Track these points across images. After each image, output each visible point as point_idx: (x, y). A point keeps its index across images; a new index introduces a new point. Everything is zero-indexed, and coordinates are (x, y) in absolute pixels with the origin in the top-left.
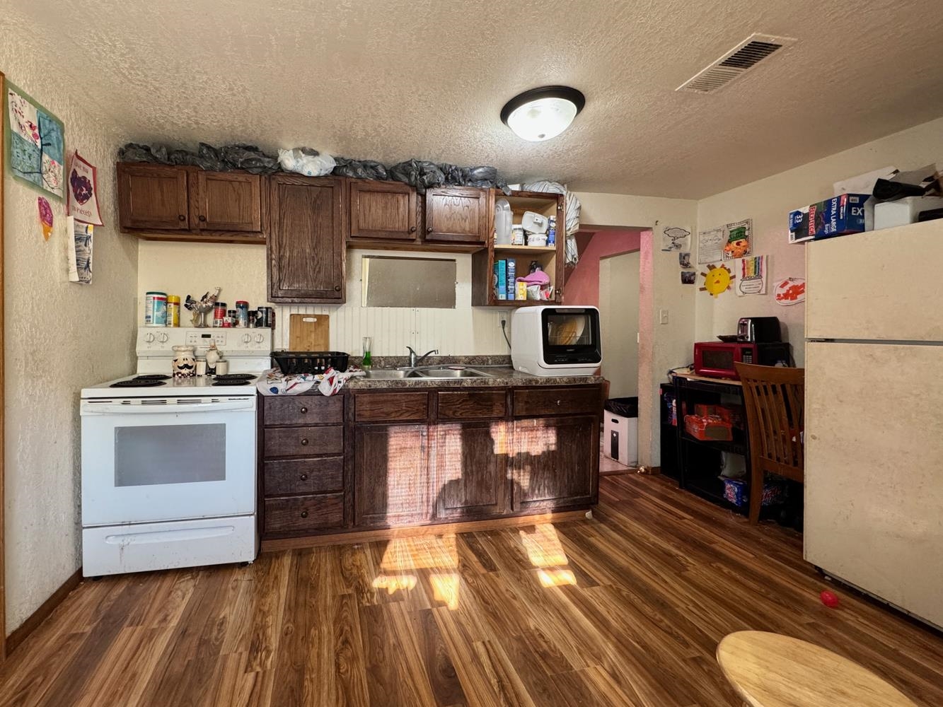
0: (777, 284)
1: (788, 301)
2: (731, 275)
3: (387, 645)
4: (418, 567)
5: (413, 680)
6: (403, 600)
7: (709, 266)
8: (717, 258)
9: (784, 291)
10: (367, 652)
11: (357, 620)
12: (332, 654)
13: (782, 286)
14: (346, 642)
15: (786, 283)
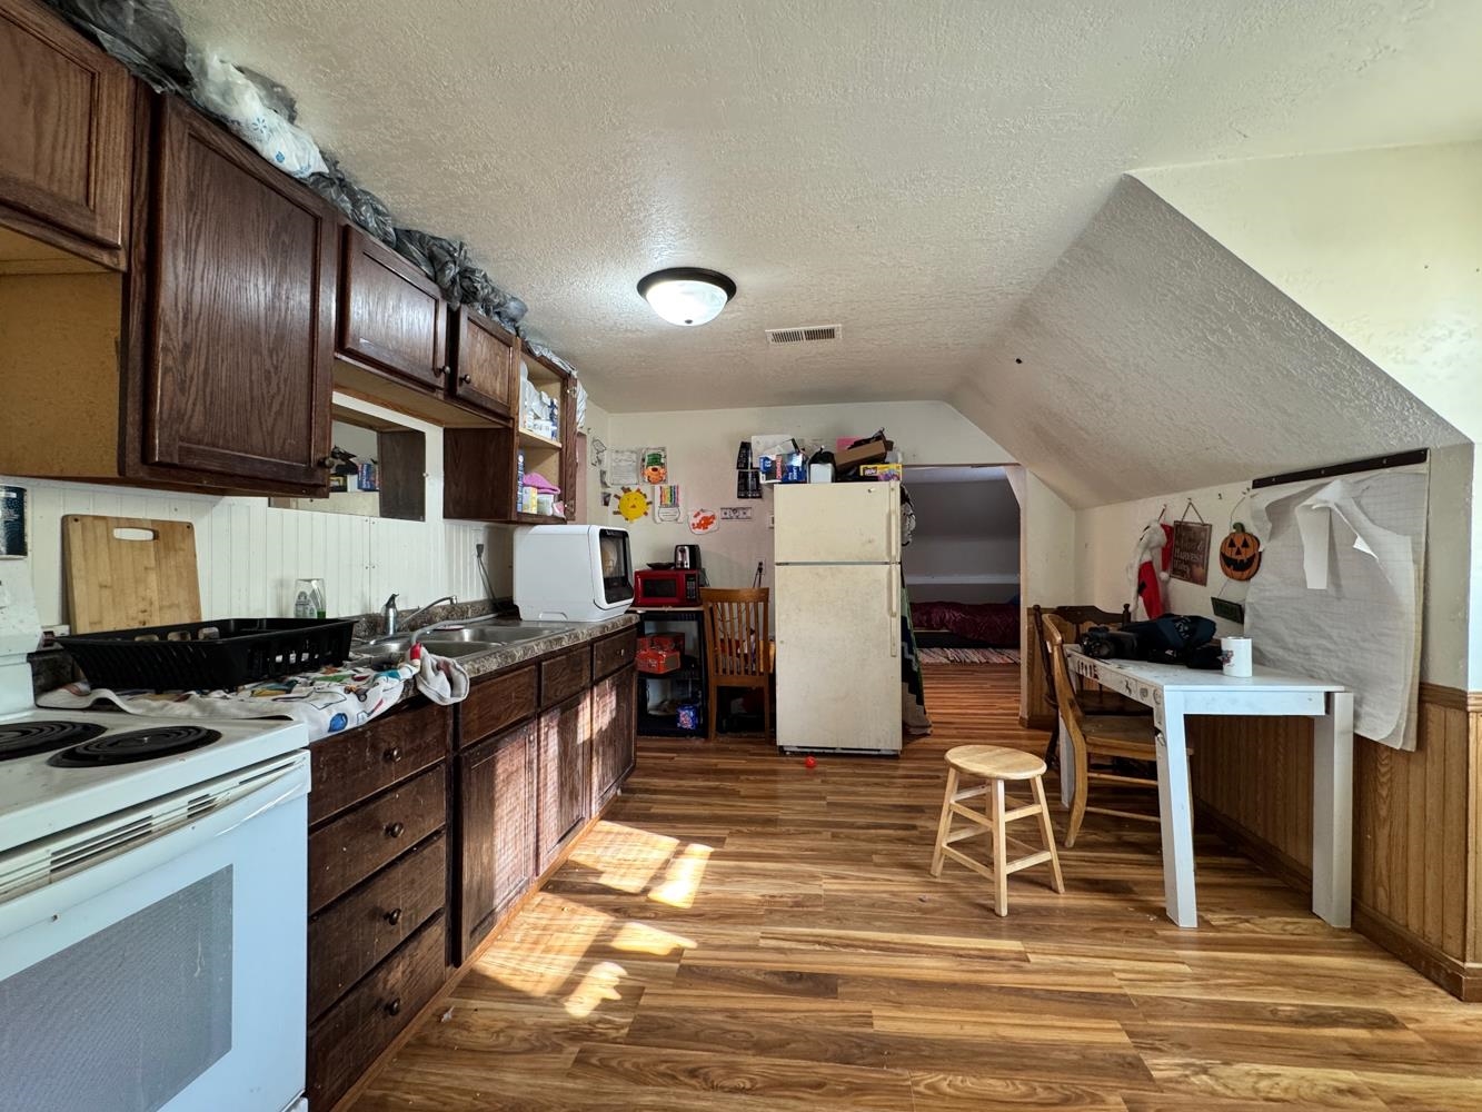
0: (691, 514)
1: (701, 531)
2: (648, 500)
3: (722, 1025)
4: (582, 954)
5: (793, 1011)
6: (644, 988)
7: (623, 489)
8: (632, 481)
9: (697, 521)
10: (726, 1049)
11: (655, 1050)
12: (709, 1094)
13: (695, 516)
14: (693, 1073)
15: (698, 514)
